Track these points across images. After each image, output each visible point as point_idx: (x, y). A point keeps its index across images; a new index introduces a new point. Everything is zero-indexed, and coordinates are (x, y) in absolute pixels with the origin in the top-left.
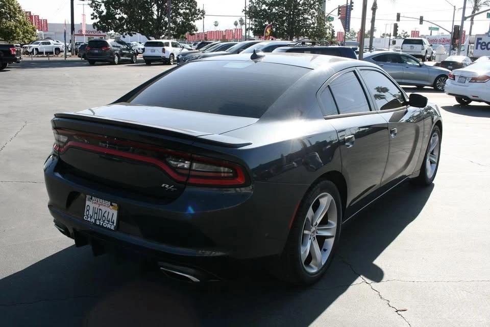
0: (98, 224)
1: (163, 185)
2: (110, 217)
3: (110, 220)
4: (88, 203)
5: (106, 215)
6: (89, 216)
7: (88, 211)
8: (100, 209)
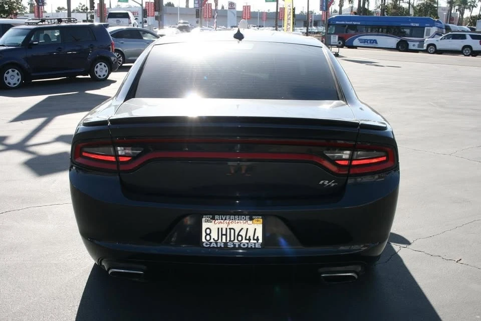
0: (232, 246)
1: (321, 182)
2: (251, 234)
3: (252, 238)
4: (205, 225)
5: (243, 233)
6: (212, 240)
7: (209, 234)
8: (230, 229)
